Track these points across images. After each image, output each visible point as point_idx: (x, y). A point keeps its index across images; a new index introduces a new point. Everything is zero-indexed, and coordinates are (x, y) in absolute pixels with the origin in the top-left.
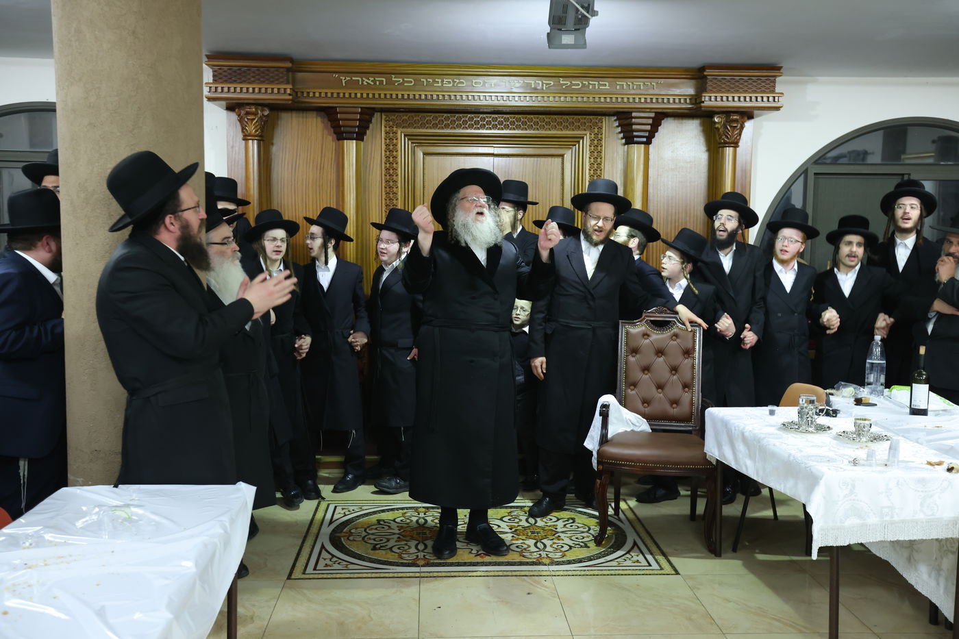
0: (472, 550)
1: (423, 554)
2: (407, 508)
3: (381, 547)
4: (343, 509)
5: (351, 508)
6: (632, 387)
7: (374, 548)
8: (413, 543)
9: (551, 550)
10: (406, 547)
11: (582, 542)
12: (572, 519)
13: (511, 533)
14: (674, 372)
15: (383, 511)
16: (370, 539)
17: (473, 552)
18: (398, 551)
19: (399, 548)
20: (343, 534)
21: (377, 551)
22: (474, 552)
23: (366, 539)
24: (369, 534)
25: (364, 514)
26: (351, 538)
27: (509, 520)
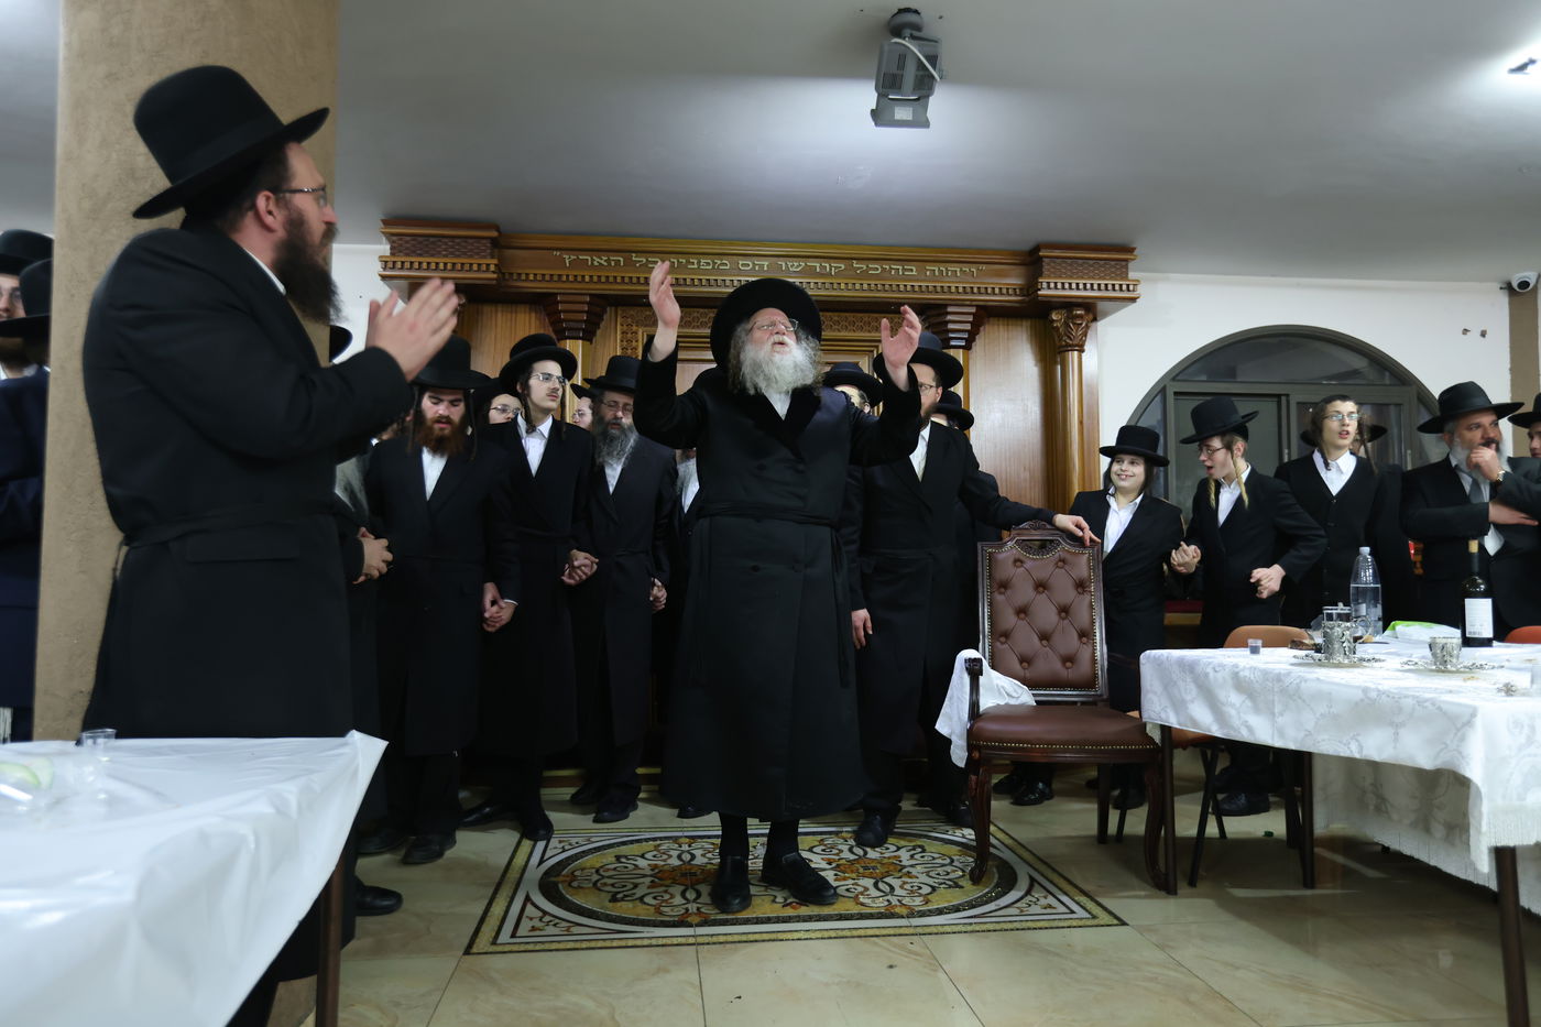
0: (775, 897)
1: (695, 905)
2: (661, 839)
3: (626, 896)
4: (560, 842)
5: (574, 841)
6: (1003, 639)
7: (614, 899)
8: (677, 890)
9: (903, 893)
10: (667, 897)
11: (949, 880)
12: (920, 846)
13: (832, 869)
14: (1063, 614)
15: (624, 843)
16: (605, 884)
17: (777, 900)
18: (654, 902)
19: (655, 898)
20: (561, 878)
21: (619, 904)
22: (780, 899)
23: (599, 885)
24: (603, 877)
25: (595, 848)
26: (575, 884)
27: (823, 850)
